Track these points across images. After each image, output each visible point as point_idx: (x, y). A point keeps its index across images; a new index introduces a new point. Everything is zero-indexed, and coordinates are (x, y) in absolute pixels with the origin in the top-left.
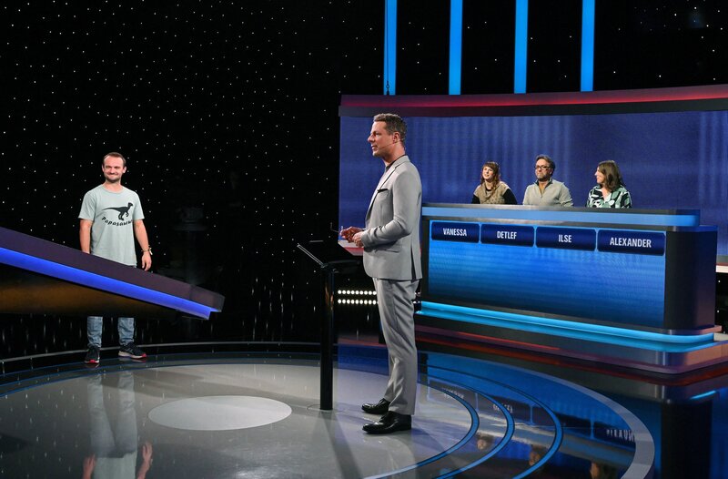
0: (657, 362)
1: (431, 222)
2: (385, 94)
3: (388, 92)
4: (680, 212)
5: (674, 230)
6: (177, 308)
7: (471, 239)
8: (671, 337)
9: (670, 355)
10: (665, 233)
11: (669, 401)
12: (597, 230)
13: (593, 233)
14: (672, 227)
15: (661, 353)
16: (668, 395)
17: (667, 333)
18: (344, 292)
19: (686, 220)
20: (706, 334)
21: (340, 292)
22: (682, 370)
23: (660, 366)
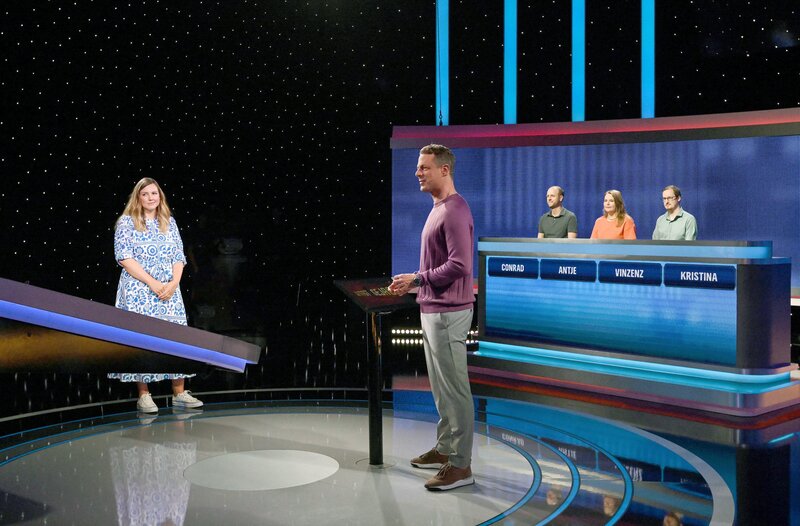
0: (731, 404)
1: (488, 257)
2: (438, 124)
3: (441, 123)
4: (752, 244)
5: (745, 263)
6: (208, 362)
7: (530, 274)
8: (746, 377)
9: (745, 397)
10: (735, 266)
11: (744, 446)
12: (663, 264)
13: (659, 266)
14: (743, 260)
15: (735, 395)
16: (744, 439)
17: (740, 373)
18: (398, 332)
19: (758, 253)
20: (782, 373)
21: (393, 331)
22: (757, 412)
23: (734, 408)
